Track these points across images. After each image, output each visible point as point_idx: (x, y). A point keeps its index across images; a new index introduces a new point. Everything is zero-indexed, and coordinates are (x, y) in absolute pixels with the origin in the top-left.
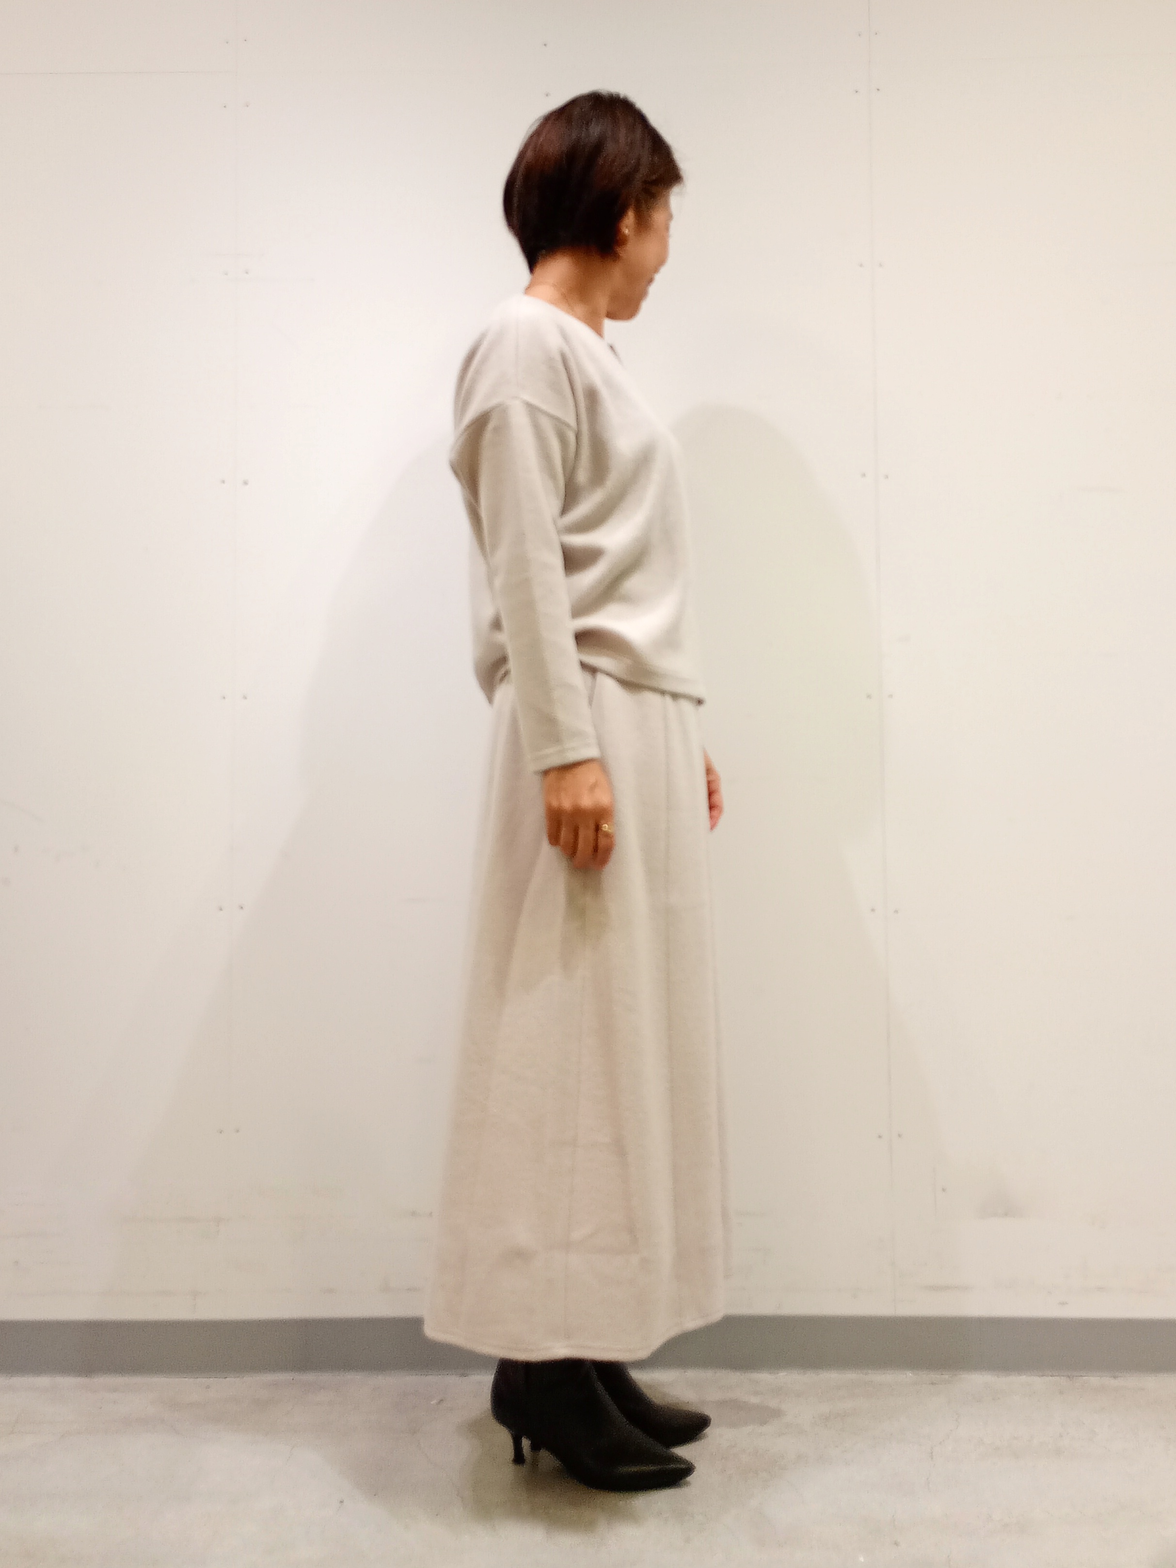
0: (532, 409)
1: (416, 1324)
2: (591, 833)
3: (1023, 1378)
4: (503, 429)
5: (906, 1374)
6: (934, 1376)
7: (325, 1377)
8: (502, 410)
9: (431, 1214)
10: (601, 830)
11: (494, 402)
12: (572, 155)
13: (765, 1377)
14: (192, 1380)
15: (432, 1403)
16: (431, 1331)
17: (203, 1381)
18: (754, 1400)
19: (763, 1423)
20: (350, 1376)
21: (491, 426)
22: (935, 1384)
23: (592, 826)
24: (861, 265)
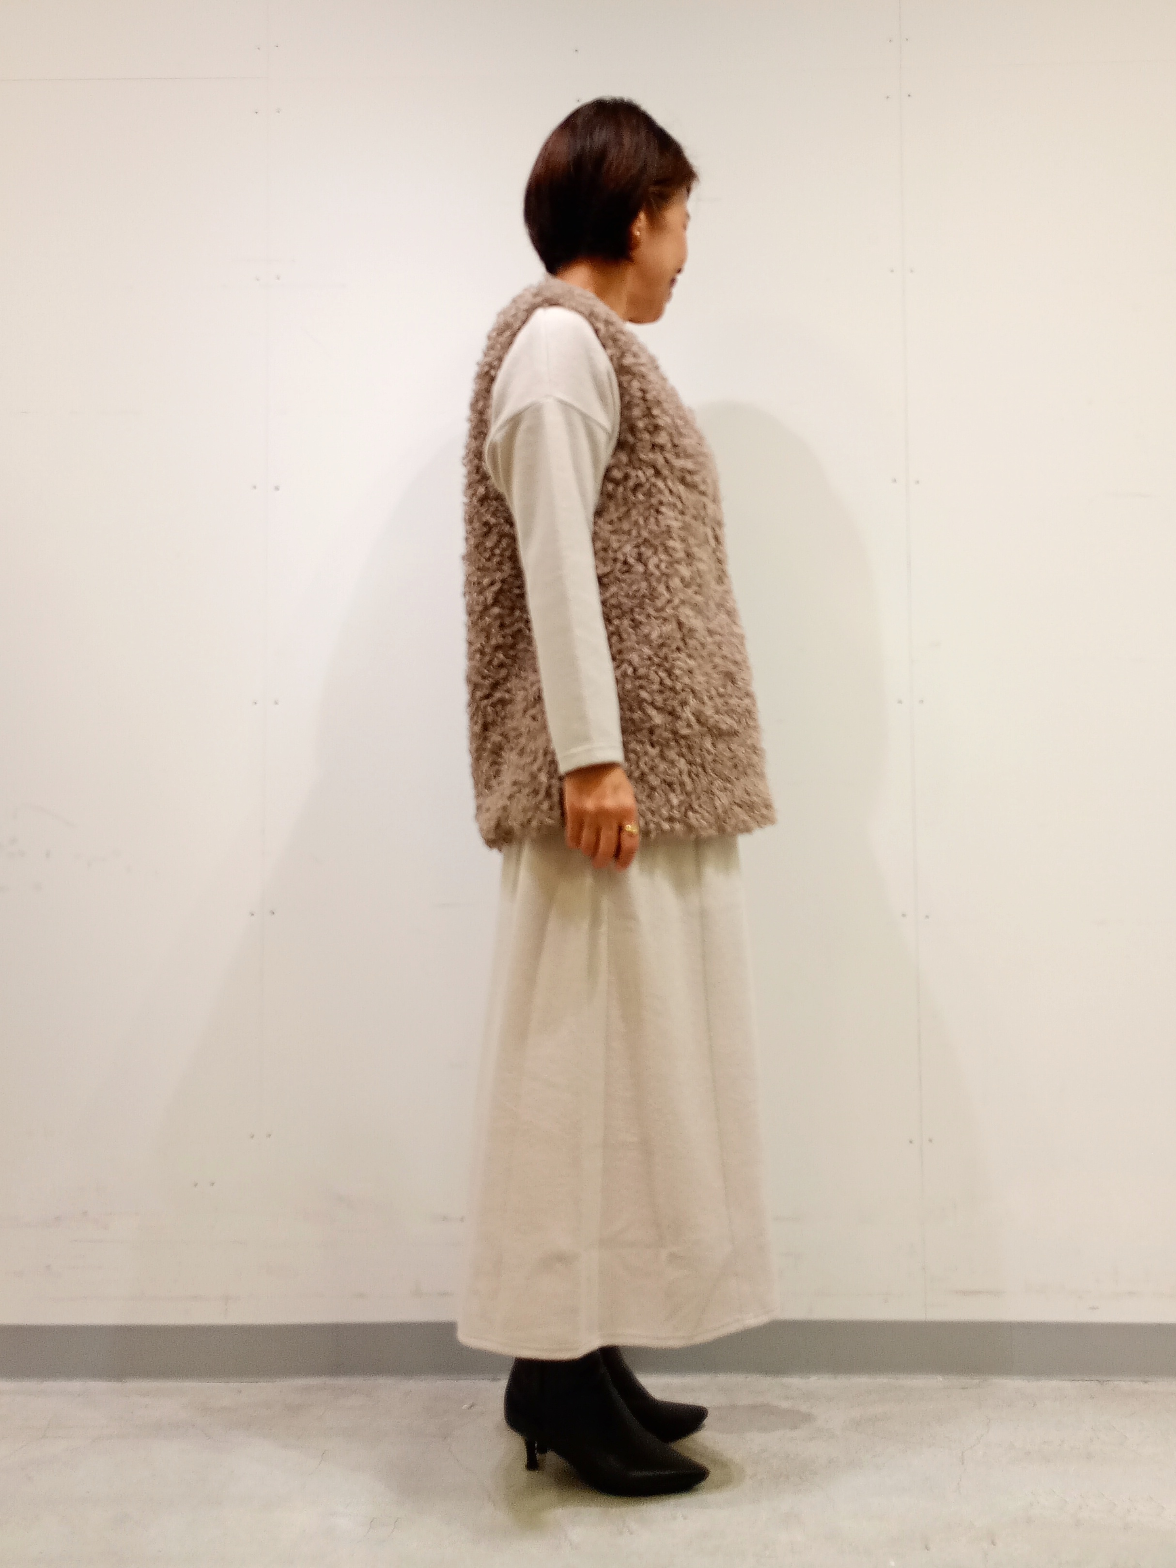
0: (565, 406)
1: (449, 1328)
2: (613, 834)
3: (1054, 1383)
4: (536, 429)
5: (937, 1378)
6: (964, 1380)
7: (357, 1382)
8: (536, 410)
9: (462, 1219)
10: (625, 830)
11: (527, 401)
12: (578, 162)
13: (795, 1382)
14: (222, 1385)
15: (463, 1408)
16: (465, 1337)
17: (234, 1385)
18: (785, 1405)
19: (795, 1427)
20: (381, 1381)
21: (523, 427)
22: (967, 1388)
23: (615, 827)
24: (892, 271)
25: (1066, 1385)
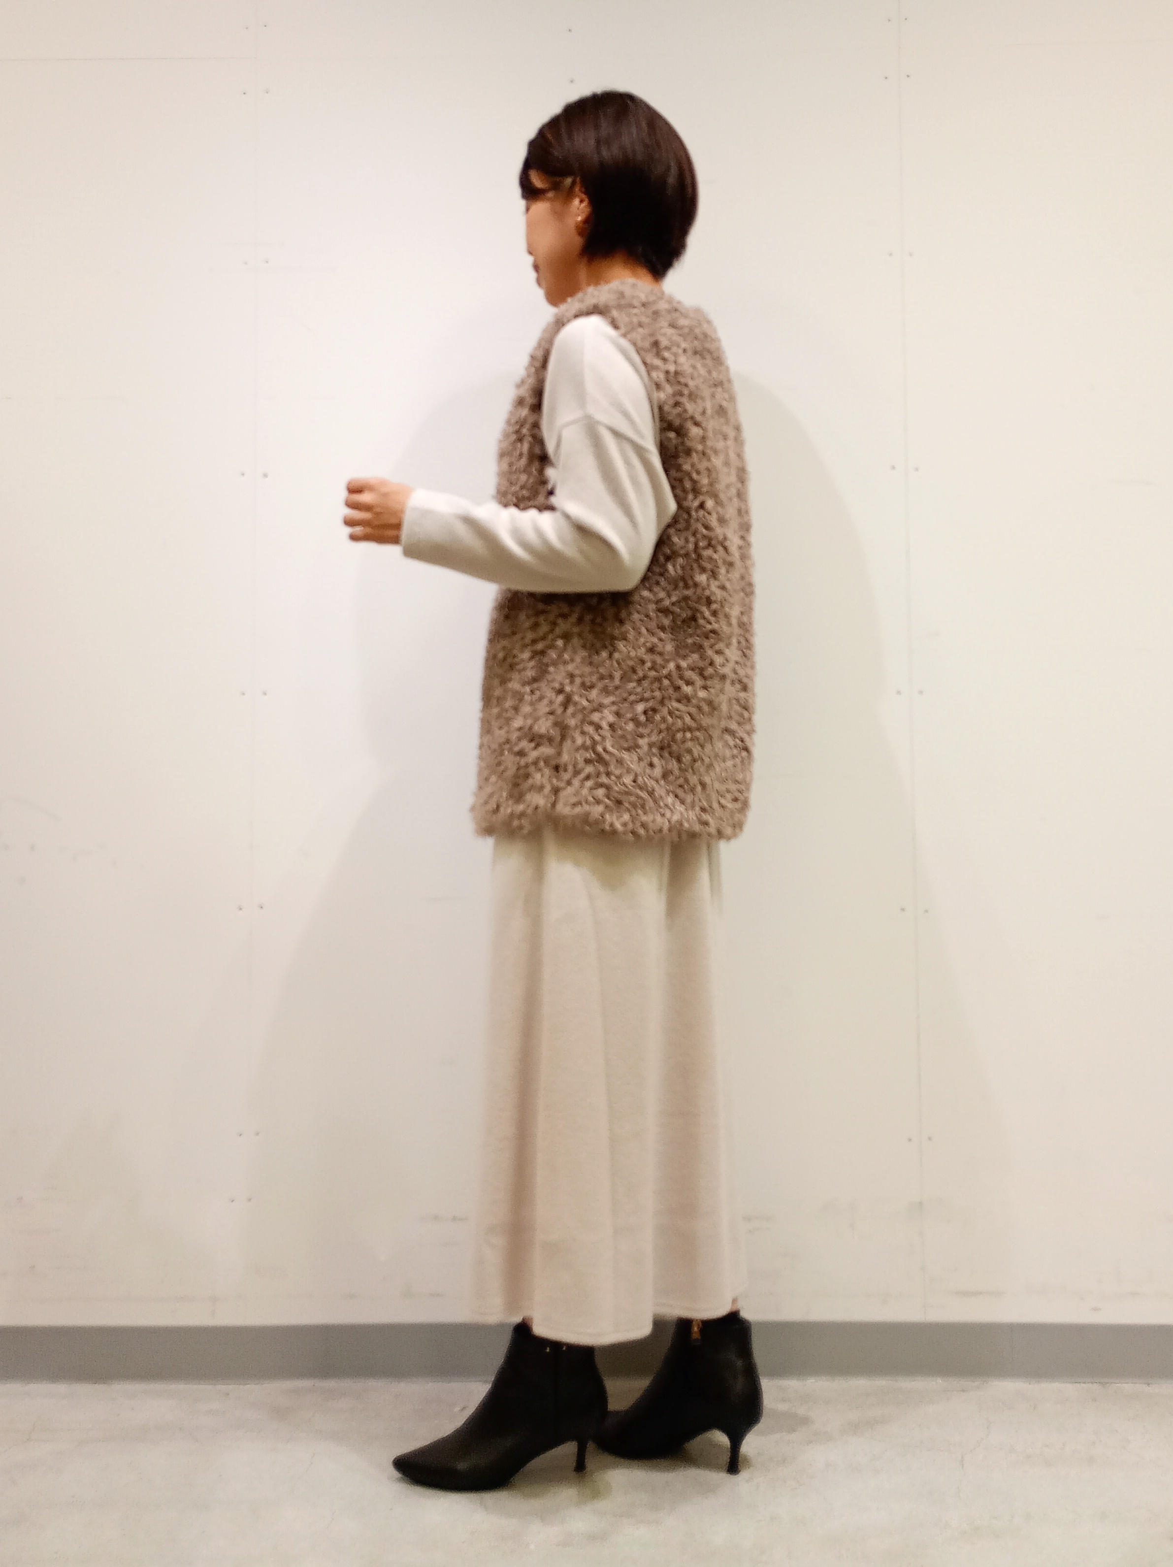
3: (1056, 1385)
5: (936, 1381)
6: (964, 1383)
13: (792, 1384)
14: (210, 1387)
15: (455, 1410)
17: (223, 1388)
18: (782, 1407)
19: (791, 1430)
22: (966, 1390)
24: (891, 255)
25: (1069, 1389)
